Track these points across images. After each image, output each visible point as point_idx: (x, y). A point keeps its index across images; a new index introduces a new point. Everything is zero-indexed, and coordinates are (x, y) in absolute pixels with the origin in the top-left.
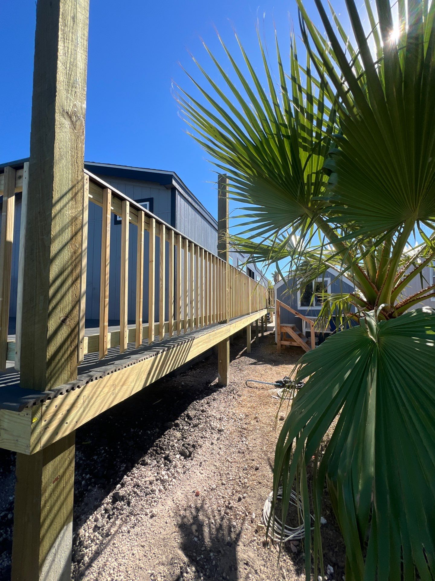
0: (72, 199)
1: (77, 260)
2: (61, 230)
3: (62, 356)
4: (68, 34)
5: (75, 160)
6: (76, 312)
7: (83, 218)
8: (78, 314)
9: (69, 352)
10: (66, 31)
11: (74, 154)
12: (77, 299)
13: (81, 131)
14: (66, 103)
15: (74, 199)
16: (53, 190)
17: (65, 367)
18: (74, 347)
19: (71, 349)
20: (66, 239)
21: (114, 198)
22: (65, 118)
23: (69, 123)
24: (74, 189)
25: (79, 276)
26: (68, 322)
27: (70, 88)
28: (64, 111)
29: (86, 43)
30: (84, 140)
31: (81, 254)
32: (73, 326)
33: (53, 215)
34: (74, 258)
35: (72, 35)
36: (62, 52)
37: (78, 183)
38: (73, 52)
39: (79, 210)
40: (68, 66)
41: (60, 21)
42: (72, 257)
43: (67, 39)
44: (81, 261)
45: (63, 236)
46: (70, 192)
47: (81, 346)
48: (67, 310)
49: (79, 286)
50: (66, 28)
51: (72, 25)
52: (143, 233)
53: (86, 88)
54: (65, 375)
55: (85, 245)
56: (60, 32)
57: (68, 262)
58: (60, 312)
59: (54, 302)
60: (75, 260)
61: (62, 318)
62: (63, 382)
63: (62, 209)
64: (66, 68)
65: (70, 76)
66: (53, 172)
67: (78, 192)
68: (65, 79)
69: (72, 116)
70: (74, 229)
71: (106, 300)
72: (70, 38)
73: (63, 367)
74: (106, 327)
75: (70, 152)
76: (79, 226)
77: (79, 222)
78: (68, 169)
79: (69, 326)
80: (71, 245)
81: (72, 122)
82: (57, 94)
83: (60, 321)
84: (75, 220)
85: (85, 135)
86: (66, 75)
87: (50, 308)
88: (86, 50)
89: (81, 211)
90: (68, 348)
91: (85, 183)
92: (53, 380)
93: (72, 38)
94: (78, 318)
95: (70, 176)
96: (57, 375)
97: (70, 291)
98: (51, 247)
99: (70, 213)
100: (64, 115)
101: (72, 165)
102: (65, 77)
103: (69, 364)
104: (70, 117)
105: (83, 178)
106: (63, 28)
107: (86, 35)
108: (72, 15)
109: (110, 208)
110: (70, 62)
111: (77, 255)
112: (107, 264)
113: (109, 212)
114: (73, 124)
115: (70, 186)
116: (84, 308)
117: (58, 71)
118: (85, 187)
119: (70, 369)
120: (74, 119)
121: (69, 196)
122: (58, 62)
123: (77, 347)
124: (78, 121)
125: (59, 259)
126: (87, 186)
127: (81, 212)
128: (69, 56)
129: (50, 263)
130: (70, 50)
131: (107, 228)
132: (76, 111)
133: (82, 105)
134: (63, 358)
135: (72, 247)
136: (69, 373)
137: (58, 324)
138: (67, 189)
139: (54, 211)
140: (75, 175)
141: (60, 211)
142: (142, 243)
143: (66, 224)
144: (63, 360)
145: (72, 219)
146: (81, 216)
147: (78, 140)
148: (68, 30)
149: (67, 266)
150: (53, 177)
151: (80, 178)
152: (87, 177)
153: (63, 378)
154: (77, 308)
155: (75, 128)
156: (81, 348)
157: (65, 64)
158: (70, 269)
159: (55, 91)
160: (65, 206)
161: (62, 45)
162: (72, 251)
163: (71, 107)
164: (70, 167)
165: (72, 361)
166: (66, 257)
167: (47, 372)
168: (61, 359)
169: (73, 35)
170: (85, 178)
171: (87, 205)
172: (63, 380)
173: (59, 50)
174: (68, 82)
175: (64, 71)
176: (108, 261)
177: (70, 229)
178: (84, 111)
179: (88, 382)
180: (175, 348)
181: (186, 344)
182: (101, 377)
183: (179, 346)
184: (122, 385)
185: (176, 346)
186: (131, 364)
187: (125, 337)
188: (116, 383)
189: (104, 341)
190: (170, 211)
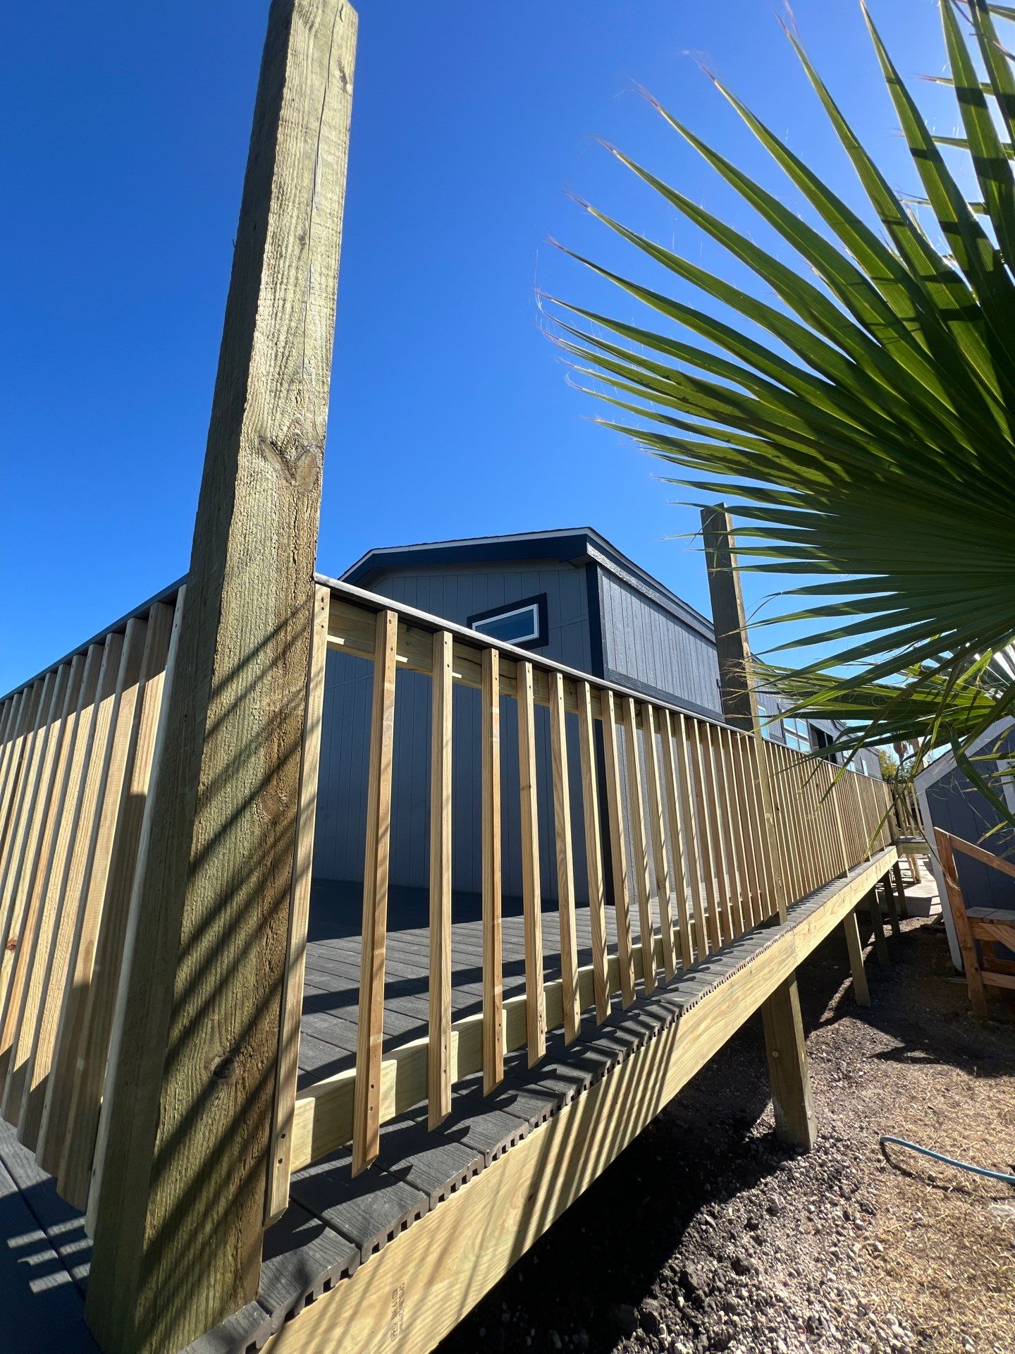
0: (274, 663)
1: (281, 845)
2: (234, 762)
3: (206, 1214)
4: (285, 273)
5: (288, 557)
6: (267, 1024)
7: (306, 710)
8: (276, 1030)
9: (232, 1189)
10: (281, 266)
11: (286, 541)
12: (275, 976)
13: (312, 479)
14: (270, 421)
15: (280, 665)
16: (216, 651)
17: (213, 1255)
18: (252, 1162)
19: (243, 1172)
20: (248, 785)
21: (408, 630)
22: (265, 458)
23: (278, 466)
24: (283, 634)
25: (289, 890)
26: (237, 1071)
27: (286, 385)
28: (262, 440)
29: (332, 283)
30: (320, 500)
31: (296, 818)
32: (250, 1083)
33: (209, 723)
34: (271, 840)
35: (297, 273)
36: (266, 313)
37: (294, 614)
38: (297, 305)
39: (293, 689)
40: (282, 338)
41: (266, 251)
42: (265, 836)
43: (282, 282)
44: (293, 844)
45: (237, 779)
46: (270, 645)
47: (279, 1154)
48: (236, 1026)
49: (282, 930)
50: (282, 262)
51: (297, 252)
52: (496, 711)
53: (329, 379)
54: (211, 1294)
55: (310, 789)
56: (264, 271)
57: (251, 857)
58: (211, 1040)
59: (191, 1009)
60: (274, 845)
61: (217, 1060)
62: (201, 1326)
63: (241, 698)
64: (276, 344)
65: (287, 359)
66: (221, 601)
67: (295, 639)
68: (272, 369)
69: (286, 448)
70: (276, 748)
71: (376, 952)
72: (292, 280)
73: (206, 1258)
74: (376, 1050)
75: (275, 537)
76: (291, 738)
77: (291, 727)
78: (265, 585)
79: (239, 1086)
80: (264, 802)
81: (286, 463)
82: (247, 406)
83: (206, 1076)
84: (280, 723)
85: (321, 488)
86: (276, 359)
87: (176, 1032)
88: (332, 297)
89: (300, 690)
90: (229, 1175)
91: (317, 609)
92: (162, 1327)
93: (297, 278)
94: (274, 1048)
95: (272, 602)
96: (178, 1302)
97: (253, 956)
98: (197, 823)
99: (264, 703)
100: (263, 451)
101: (279, 570)
102: (273, 365)
103: (232, 1240)
104: (281, 453)
105: (311, 597)
106: (272, 262)
107: (333, 267)
108: (300, 232)
109: (394, 658)
110: (289, 328)
111: (279, 828)
112: (381, 831)
113: (391, 674)
114: (289, 469)
115: (270, 629)
116: (298, 1003)
117: (253, 353)
118: (316, 622)
119: (235, 1257)
120: (292, 454)
121: (264, 658)
122: (257, 335)
123: (266, 1159)
124: (303, 458)
125: (221, 856)
126: (322, 618)
127: (303, 693)
128: (287, 316)
129: (189, 879)
130: (288, 306)
131: (385, 723)
132: (298, 435)
133: (317, 416)
134: (210, 1220)
135: (265, 807)
136: (229, 1276)
137: (198, 1088)
138: (260, 639)
139: (214, 712)
140: (287, 596)
141: (234, 706)
142: (494, 739)
143: (251, 741)
144: (208, 1228)
145: (271, 722)
146: (302, 707)
147: (300, 503)
148: (287, 264)
149: (244, 872)
150: (220, 613)
151: (302, 598)
152: (324, 592)
153: (202, 1308)
154: (275, 1007)
155: (293, 475)
156: (280, 1161)
157: (273, 337)
158: (254, 879)
159: (245, 400)
160: (252, 687)
161: (270, 296)
162: (267, 817)
163: (285, 429)
164: (274, 575)
165: (241, 1225)
166: (246, 844)
167: (142, 1300)
168: (201, 1225)
169: (300, 272)
170: (318, 597)
171: (321, 669)
172: (202, 1318)
173: (260, 309)
174: (279, 374)
175: (270, 351)
176: (386, 822)
177: (262, 751)
178: (321, 431)
179: (290, 1315)
180: (618, 1068)
181: (654, 1039)
182: (345, 1274)
183: (632, 1056)
184: (431, 1282)
185: (621, 1058)
186: (464, 1181)
187: (443, 1068)
188: (406, 1279)
189: (369, 1108)
190: (587, 617)
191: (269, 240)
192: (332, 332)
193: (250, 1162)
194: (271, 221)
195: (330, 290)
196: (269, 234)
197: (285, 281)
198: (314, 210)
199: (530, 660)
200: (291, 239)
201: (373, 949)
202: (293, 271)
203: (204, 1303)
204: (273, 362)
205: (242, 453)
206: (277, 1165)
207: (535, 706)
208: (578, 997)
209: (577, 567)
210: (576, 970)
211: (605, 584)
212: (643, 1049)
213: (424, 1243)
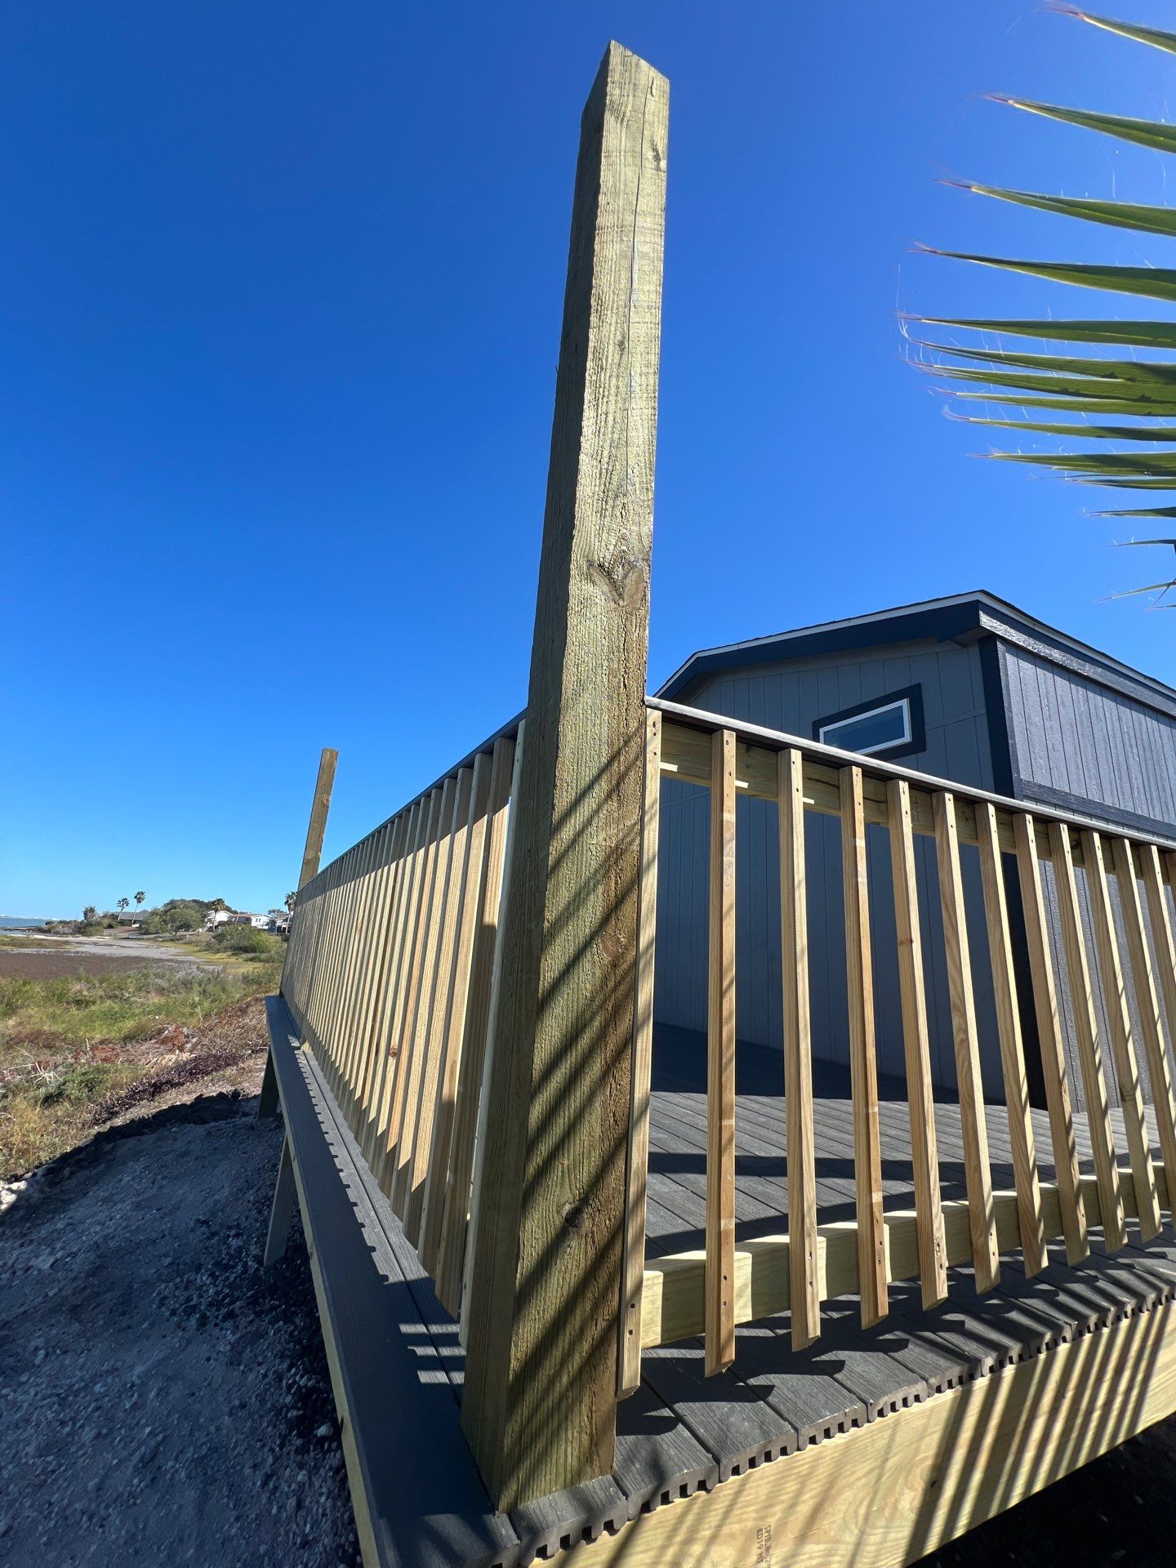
0: (609, 796)
1: (622, 988)
2: (574, 901)
3: (563, 1363)
4: (607, 385)
5: (619, 683)
6: (613, 1179)
7: (641, 845)
8: (622, 1188)
9: (586, 1346)
10: (602, 379)
11: (616, 666)
12: (620, 1129)
13: (640, 596)
14: (597, 543)
15: (615, 798)
16: (555, 786)
17: (570, 1410)
18: (604, 1324)
19: (594, 1332)
20: (588, 924)
21: (748, 750)
22: (593, 582)
23: (606, 588)
24: (616, 765)
25: (630, 1040)
26: (587, 1224)
27: (611, 502)
28: (590, 564)
30: (648, 617)
31: (635, 963)
32: (601, 1236)
33: (551, 860)
34: (611, 984)
35: (618, 382)
36: (590, 432)
37: (626, 743)
38: (618, 416)
39: (629, 823)
40: (606, 453)
41: (588, 369)
42: (605, 979)
43: (603, 396)
44: (633, 990)
45: (578, 917)
46: (605, 777)
47: (629, 1325)
48: (585, 1174)
49: (625, 1081)
50: (603, 375)
51: (617, 357)
52: (861, 843)
53: (653, 485)
54: (569, 1450)
55: (648, 932)
56: (586, 390)
57: (592, 1000)
58: (562, 1184)
59: (544, 1148)
60: (615, 989)
61: (568, 1207)
62: (561, 1480)
63: (580, 834)
64: (600, 461)
65: (611, 474)
66: (558, 735)
67: (628, 769)
68: (597, 488)
69: (613, 568)
70: (613, 885)
71: (725, 1123)
72: (613, 391)
73: (563, 1410)
74: (727, 1237)
75: (606, 663)
76: (627, 875)
77: (628, 862)
78: (598, 714)
79: (589, 1240)
80: (603, 942)
81: (613, 584)
82: (575, 532)
83: (558, 1221)
84: (617, 859)
85: (648, 604)
86: (600, 477)
87: (531, 1170)
88: (652, 395)
89: (635, 824)
90: (582, 1330)
91: (649, 735)
92: (527, 1464)
93: (618, 387)
94: (621, 1207)
95: (605, 734)
96: (540, 1445)
97: (598, 1103)
98: (543, 960)
99: (601, 838)
100: (591, 575)
101: (610, 698)
102: (598, 484)
103: (586, 1400)
104: (609, 574)
105: (643, 723)
106: (594, 378)
108: (619, 337)
109: (733, 784)
110: (612, 440)
111: (620, 971)
112: (725, 984)
113: (730, 802)
114: (617, 589)
115: (604, 760)
116: (643, 1163)
117: (579, 477)
118: (649, 749)
119: (590, 1419)
120: (619, 572)
121: (603, 786)
122: (582, 457)
123: (616, 1326)
124: (630, 575)
125: (566, 996)
126: (655, 745)
127: (638, 827)
128: (610, 429)
129: (537, 1015)
130: (610, 418)
131: (725, 859)
132: (624, 551)
133: (641, 527)
134: (566, 1370)
135: (606, 948)
136: (585, 1438)
137: (552, 1231)
138: (595, 772)
139: (556, 847)
140: (618, 724)
141: (574, 842)
143: (590, 878)
144: (565, 1379)
145: (608, 858)
146: (637, 842)
147: (628, 623)
148: (608, 375)
149: (588, 1014)
150: (558, 748)
151: (634, 725)
152: (655, 716)
153: (562, 1460)
154: (621, 1164)
155: (621, 596)
156: (631, 1332)
157: (597, 456)
158: (596, 1024)
159: (573, 526)
160: (589, 822)
161: (593, 414)
162: (607, 959)
163: (611, 548)
164: (606, 703)
165: (595, 1388)
166: (588, 986)
167: (509, 1430)
168: (558, 1374)
169: (621, 379)
170: (650, 722)
171: (655, 800)
172: (561, 1471)
173: (584, 430)
174: (604, 492)
175: (595, 471)
176: (730, 974)
177: (600, 889)
178: (646, 542)
179: (646, 1507)
180: (1063, 1348)
181: (1125, 1323)
182: (702, 1486)
183: (1087, 1337)
184: (802, 1538)
185: (1068, 1333)
186: (841, 1428)
187: (808, 1280)
188: (772, 1521)
189: (722, 1302)
190: (983, 711)
191: (590, 356)
192: (654, 433)
193: (602, 1324)
194: (591, 337)
195: (651, 388)
196: (590, 350)
197: (606, 393)
198: (633, 309)
199: (904, 778)
200: (611, 347)
201: (721, 1119)
202: (614, 380)
203: (563, 1456)
204: (598, 481)
205: (572, 581)
206: (627, 1335)
207: (915, 837)
208: (994, 1231)
209: (964, 645)
210: (989, 1194)
211: (1011, 665)
212: (1106, 1331)
213: (791, 1486)
